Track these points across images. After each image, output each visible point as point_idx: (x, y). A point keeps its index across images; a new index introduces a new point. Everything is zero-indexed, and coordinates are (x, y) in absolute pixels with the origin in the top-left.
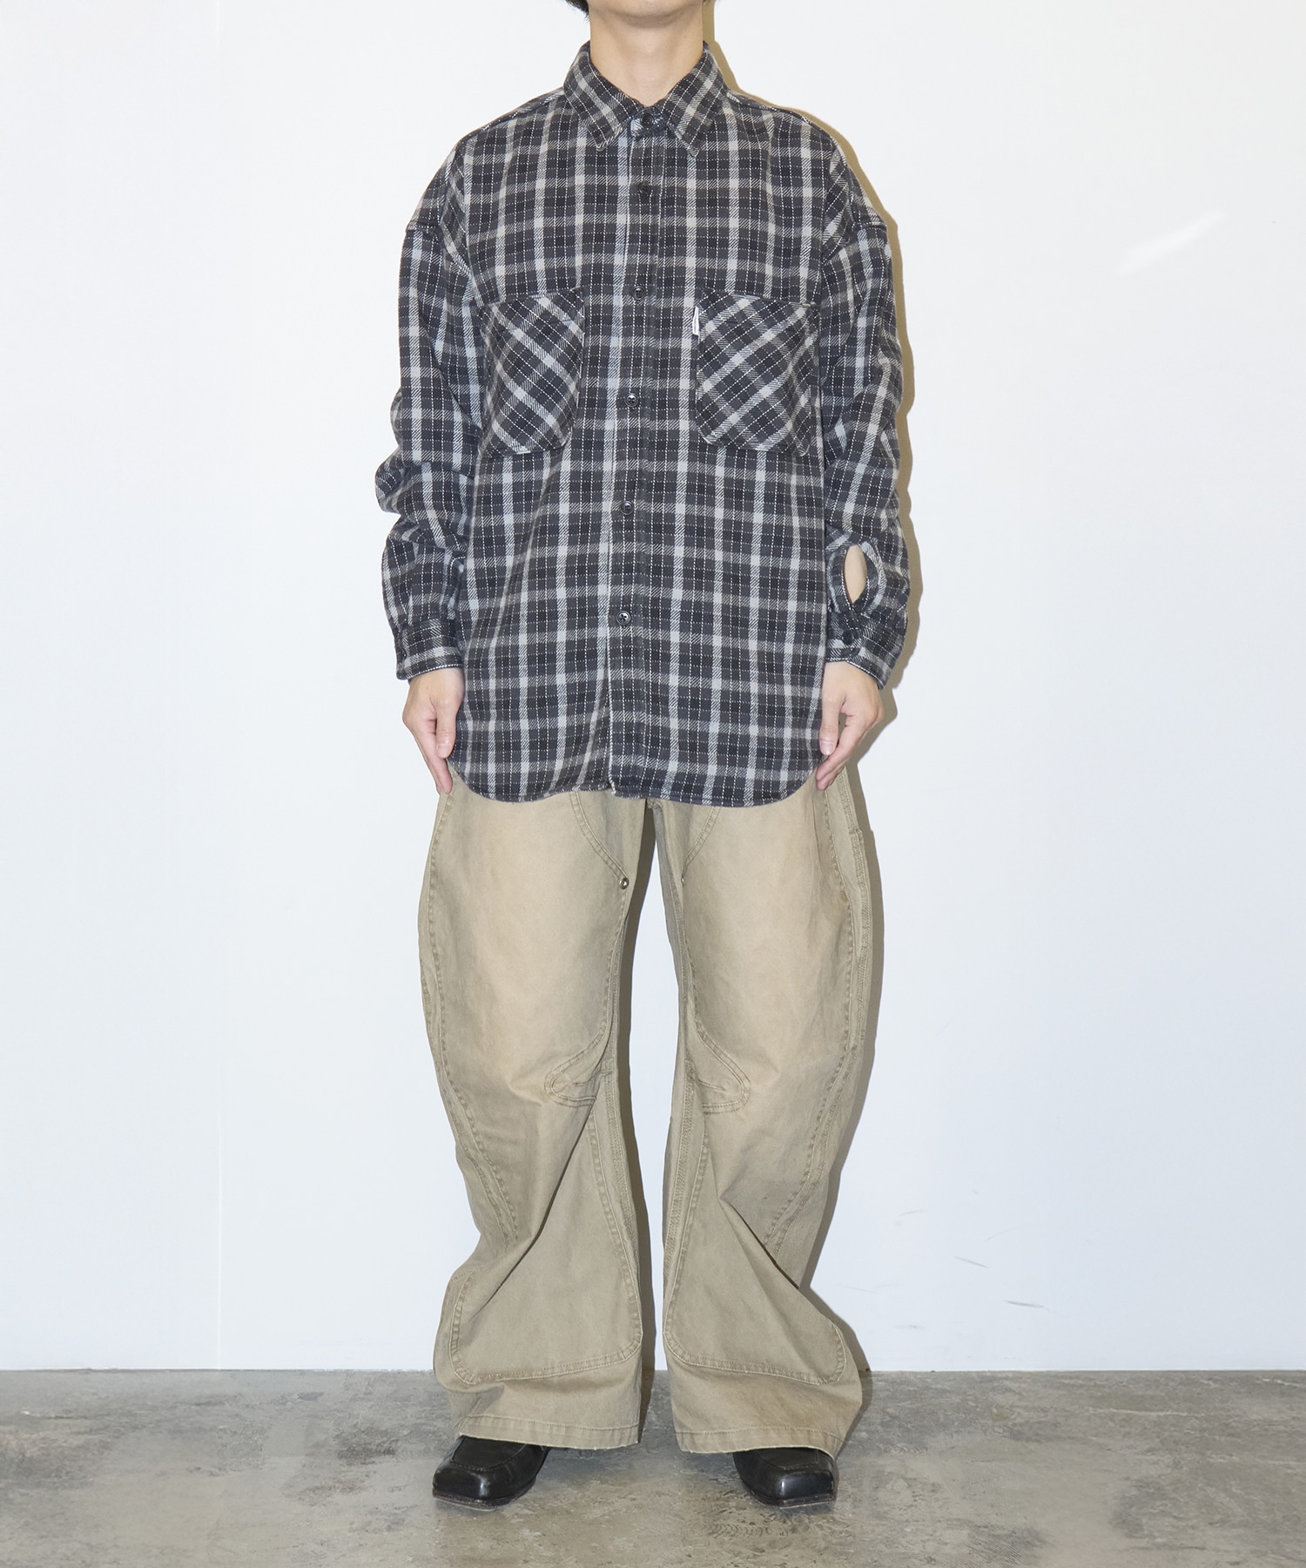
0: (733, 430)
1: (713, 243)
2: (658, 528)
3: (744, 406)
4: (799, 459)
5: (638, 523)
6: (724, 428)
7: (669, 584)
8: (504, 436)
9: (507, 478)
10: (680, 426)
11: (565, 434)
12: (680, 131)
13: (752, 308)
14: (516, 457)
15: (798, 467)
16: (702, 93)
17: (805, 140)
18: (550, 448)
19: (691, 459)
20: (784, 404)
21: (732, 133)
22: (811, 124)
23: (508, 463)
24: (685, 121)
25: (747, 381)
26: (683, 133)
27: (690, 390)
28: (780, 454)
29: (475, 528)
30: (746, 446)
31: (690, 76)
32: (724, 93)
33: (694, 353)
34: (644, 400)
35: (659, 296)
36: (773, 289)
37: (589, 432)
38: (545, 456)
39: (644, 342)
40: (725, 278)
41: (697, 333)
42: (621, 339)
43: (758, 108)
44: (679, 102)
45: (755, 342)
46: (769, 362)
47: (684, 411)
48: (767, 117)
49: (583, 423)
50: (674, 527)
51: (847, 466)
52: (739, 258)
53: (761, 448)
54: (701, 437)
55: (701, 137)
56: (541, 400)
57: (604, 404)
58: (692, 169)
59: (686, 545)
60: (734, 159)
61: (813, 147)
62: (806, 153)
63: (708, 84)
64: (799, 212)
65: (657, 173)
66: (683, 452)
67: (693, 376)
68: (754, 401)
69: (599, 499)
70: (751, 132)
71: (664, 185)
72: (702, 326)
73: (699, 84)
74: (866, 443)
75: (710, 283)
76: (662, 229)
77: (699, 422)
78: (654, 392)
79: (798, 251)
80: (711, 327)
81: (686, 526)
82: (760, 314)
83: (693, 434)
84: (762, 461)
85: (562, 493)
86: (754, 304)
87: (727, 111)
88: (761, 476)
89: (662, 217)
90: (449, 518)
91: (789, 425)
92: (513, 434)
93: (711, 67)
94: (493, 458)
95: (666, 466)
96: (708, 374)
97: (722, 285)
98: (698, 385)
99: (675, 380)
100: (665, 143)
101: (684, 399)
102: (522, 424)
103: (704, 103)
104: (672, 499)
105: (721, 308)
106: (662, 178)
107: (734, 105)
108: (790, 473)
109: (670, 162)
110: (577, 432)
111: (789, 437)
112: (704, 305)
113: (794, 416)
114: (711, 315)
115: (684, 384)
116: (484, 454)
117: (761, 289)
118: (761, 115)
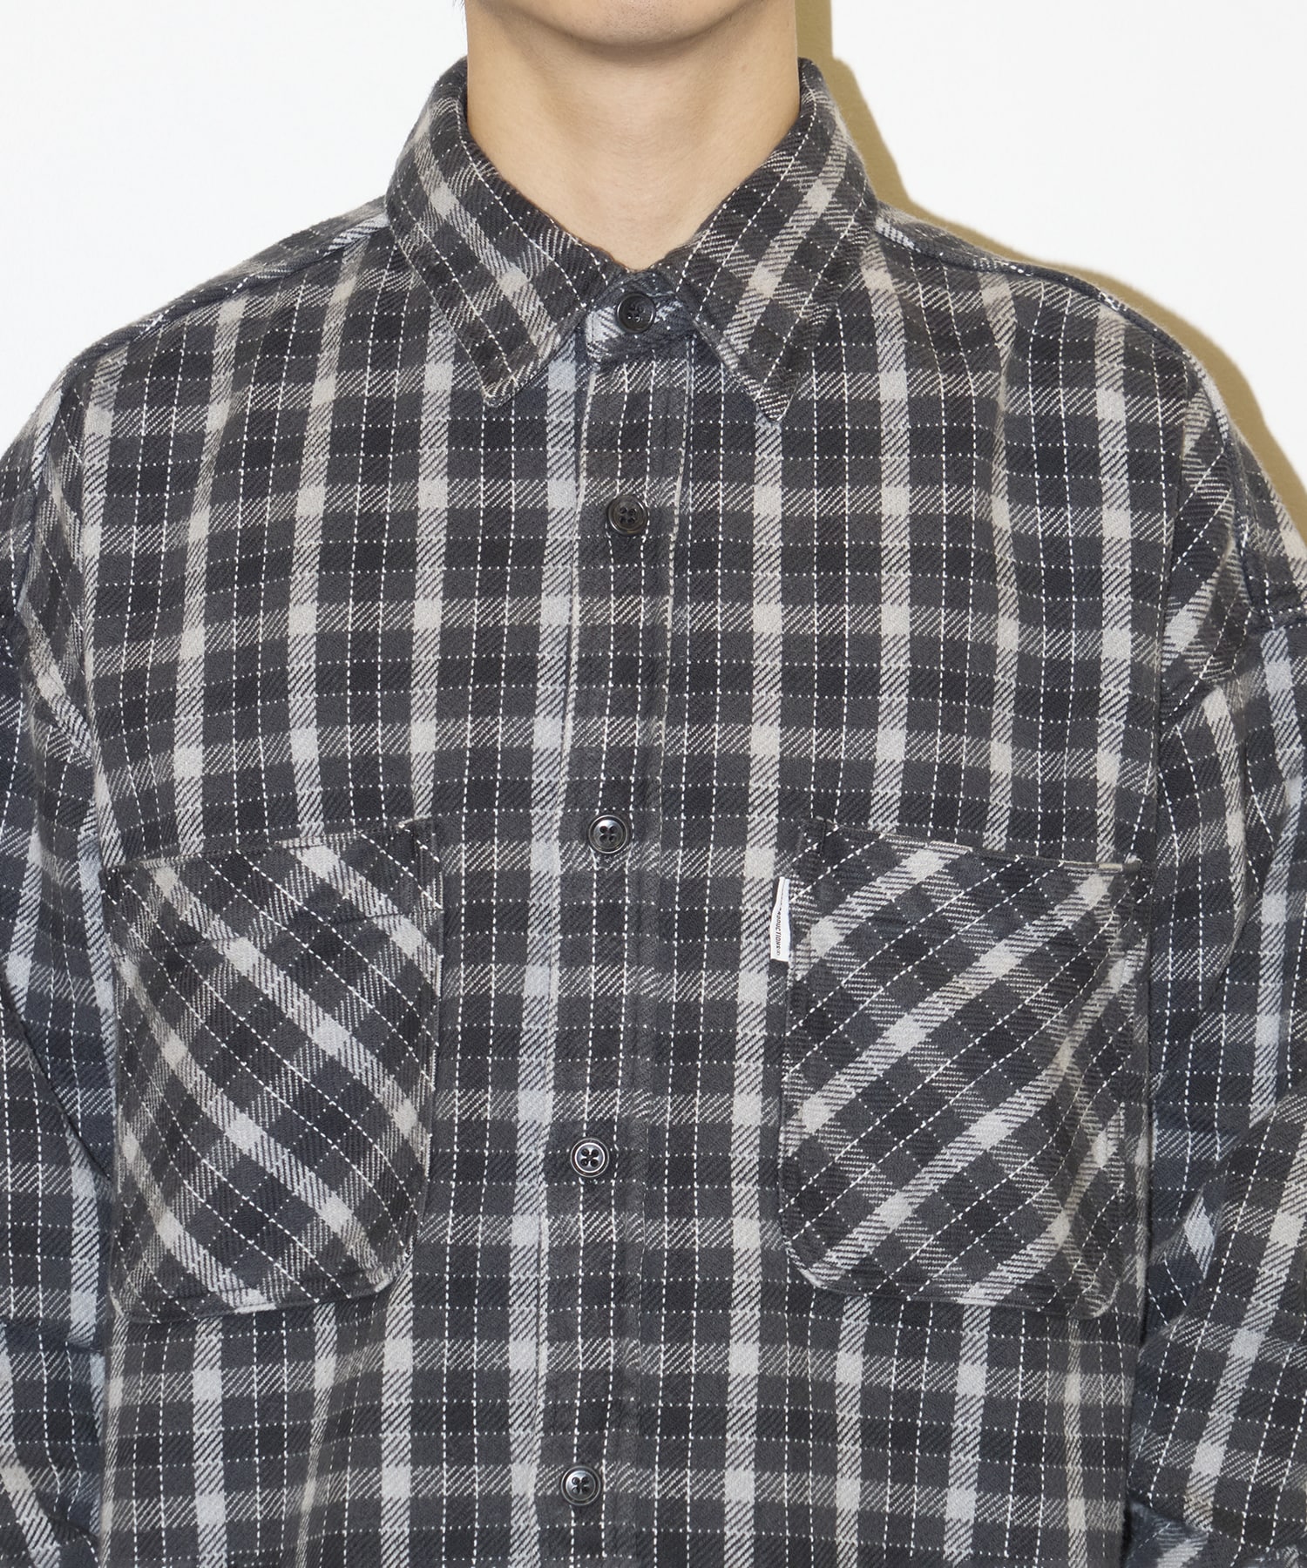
0: (892, 1247)
1: (832, 682)
2: (672, 1547)
3: (924, 1174)
4: (1088, 1328)
5: (613, 1531)
6: (863, 1239)
8: (196, 1259)
9: (207, 1385)
10: (735, 1237)
11: (387, 1259)
12: (733, 342)
13: (948, 880)
14: (234, 1322)
15: (1084, 1349)
16: (799, 226)
17: (1109, 365)
18: (334, 1296)
19: (769, 1335)
20: (1045, 1166)
21: (890, 345)
22: (1126, 315)
23: (209, 1340)
24: (749, 312)
25: (933, 1098)
26: (742, 347)
27: (764, 1128)
28: (1030, 1314)
30: (929, 1293)
31: (763, 178)
32: (865, 220)
33: (774, 1017)
34: (626, 1158)
35: (671, 844)
36: (1014, 814)
37: (465, 1254)
38: (318, 1318)
39: (625, 982)
40: (869, 787)
41: (784, 955)
42: (556, 974)
43: (969, 266)
44: (730, 254)
45: (959, 981)
46: (999, 1043)
47: (744, 1192)
48: (995, 293)
50: (720, 1541)
52: (910, 727)
53: (976, 1296)
54: (793, 1267)
55: (795, 361)
56: (306, 1153)
58: (769, 458)
60: (896, 426)
61: (1133, 385)
62: (1110, 406)
63: (818, 199)
64: (1092, 583)
65: (665, 471)
66: (745, 1314)
67: (771, 1087)
68: (955, 1158)
69: (498, 1455)
70: (945, 342)
71: (684, 505)
72: (797, 933)
73: (792, 198)
75: (825, 805)
76: (679, 641)
77: (789, 1225)
78: (656, 1132)
79: (1088, 700)
80: (826, 936)
81: (757, 1539)
82: (975, 895)
83: (771, 1260)
84: (976, 1336)
85: (388, 1436)
86: (955, 867)
87: (877, 277)
88: (972, 1379)
89: (679, 605)
91: (1060, 1229)
92: (224, 1252)
93: (825, 143)
94: (164, 1326)
95: (696, 1357)
96: (817, 1078)
97: (860, 807)
98: (788, 1111)
99: (717, 1100)
100: (688, 378)
101: (744, 1154)
102: (250, 1222)
103: (805, 255)
104: (714, 1458)
105: (856, 878)
106: (678, 484)
107: (894, 255)
108: (1062, 1368)
109: (705, 438)
110: (427, 1255)
111: (1059, 1262)
112: (806, 872)
113: (1074, 1199)
114: (827, 902)
115: (747, 1109)
117: (977, 819)
118: (974, 287)
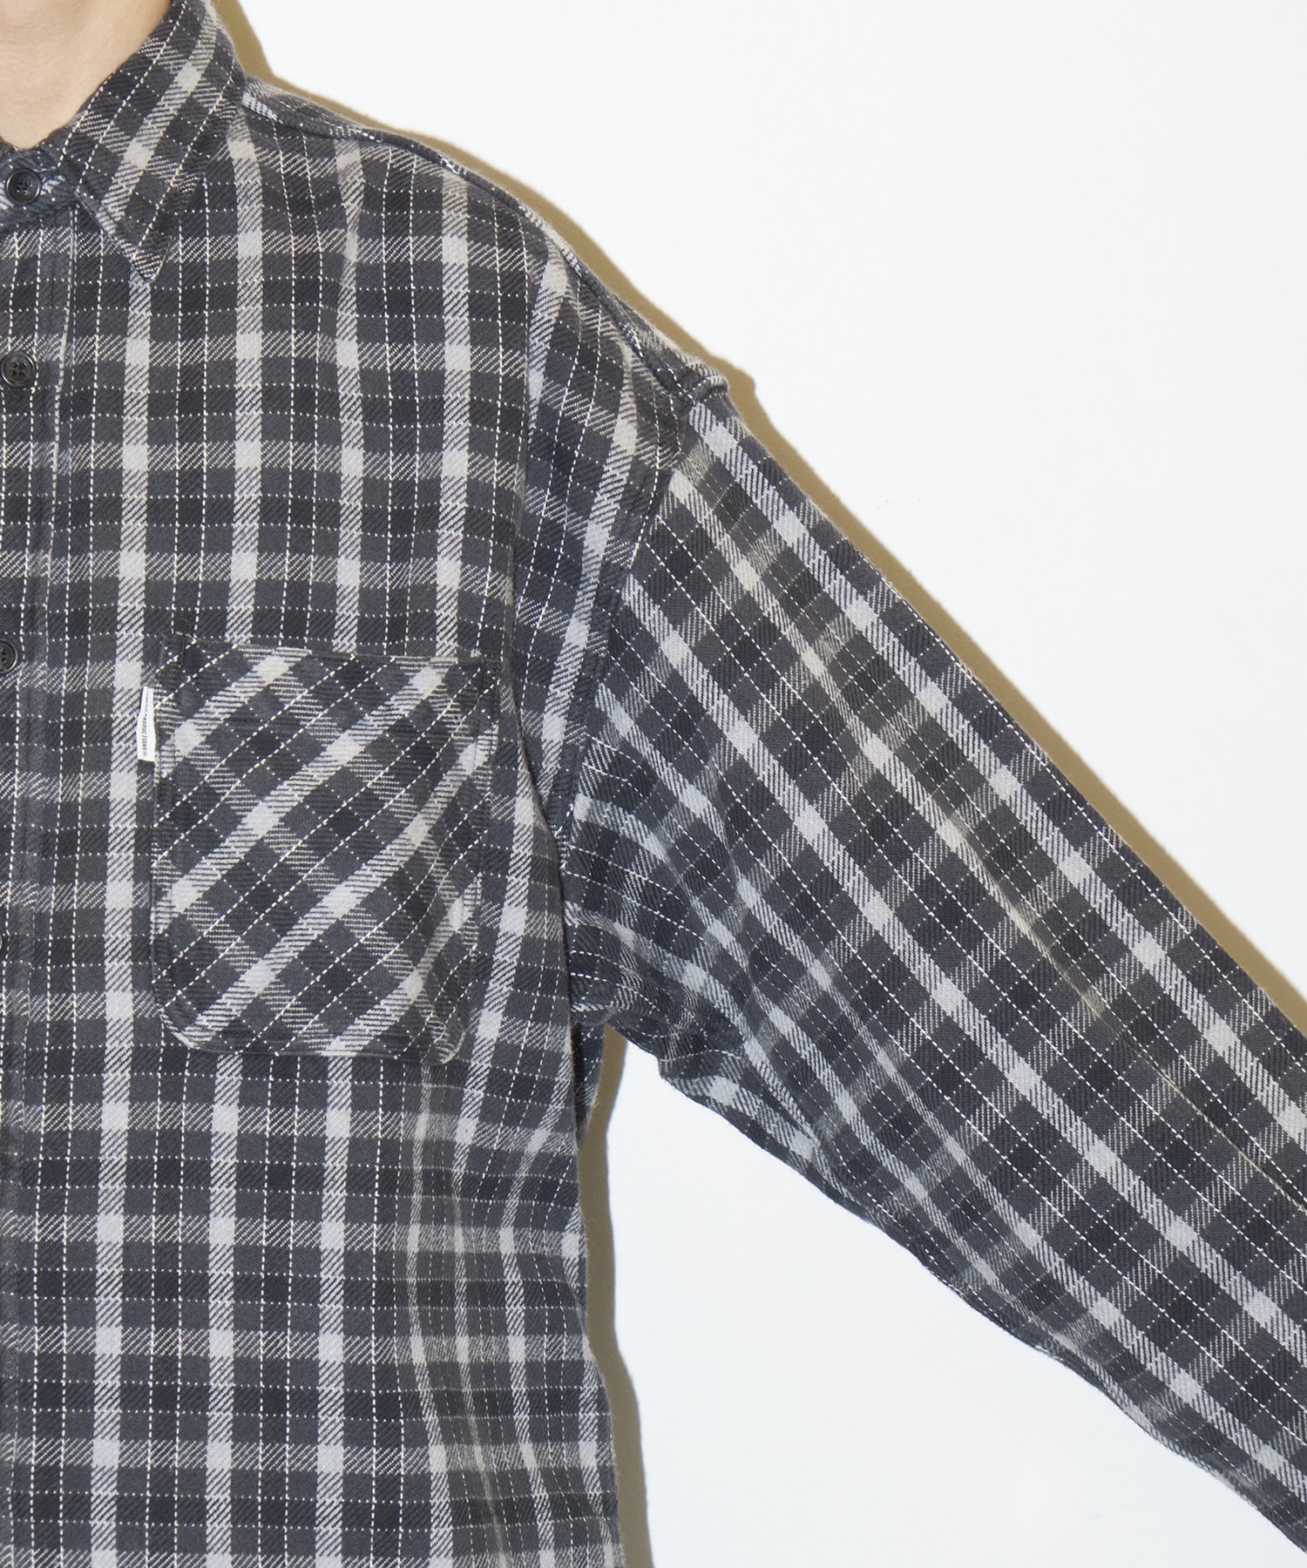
0: (258, 1009)
1: (191, 512)
2: (50, 1284)
3: (284, 943)
4: (437, 1073)
6: (231, 1003)
7: (84, 1429)
10: (109, 1009)
12: (110, 212)
13: (293, 681)
15: (434, 1092)
16: (170, 104)
17: (455, 216)
19: (142, 1093)
20: (396, 928)
21: (250, 211)
22: (468, 177)
24: (124, 183)
25: (287, 875)
26: (119, 214)
27: (135, 910)
28: (389, 1063)
30: (295, 1048)
31: (138, 62)
32: (233, 96)
33: (143, 811)
34: (16, 942)
35: (55, 662)
36: (362, 622)
39: (17, 786)
40: (225, 603)
41: (150, 755)
43: (325, 136)
44: (106, 133)
45: (308, 770)
46: (344, 823)
47: (117, 968)
48: (348, 159)
50: (93, 1277)
52: (261, 549)
53: (338, 1049)
54: (167, 1031)
55: (166, 225)
58: (140, 313)
59: (127, 1323)
60: (251, 280)
61: (476, 234)
62: (455, 251)
63: (189, 78)
64: (435, 411)
65: (50, 328)
67: (142, 872)
68: (311, 927)
70: (301, 206)
71: (68, 358)
72: (162, 736)
73: (163, 79)
75: (185, 622)
76: (62, 480)
77: (162, 994)
78: (41, 917)
79: (431, 516)
80: (189, 737)
81: (126, 1275)
82: (317, 693)
83: (143, 1027)
84: (341, 1085)
86: (297, 670)
87: (241, 149)
88: (339, 1124)
89: (63, 447)
91: (412, 986)
93: (195, 28)
95: (72, 1116)
96: (185, 863)
97: (217, 622)
98: (158, 893)
99: (92, 888)
100: (72, 243)
101: (117, 934)
103: (176, 130)
104: (87, 1205)
105: (212, 685)
106: (63, 340)
107: (258, 126)
108: (415, 1109)
109: (85, 297)
111: (413, 1015)
112: (168, 681)
113: (427, 960)
114: (188, 707)
115: (119, 895)
117: (326, 625)
118: (331, 154)
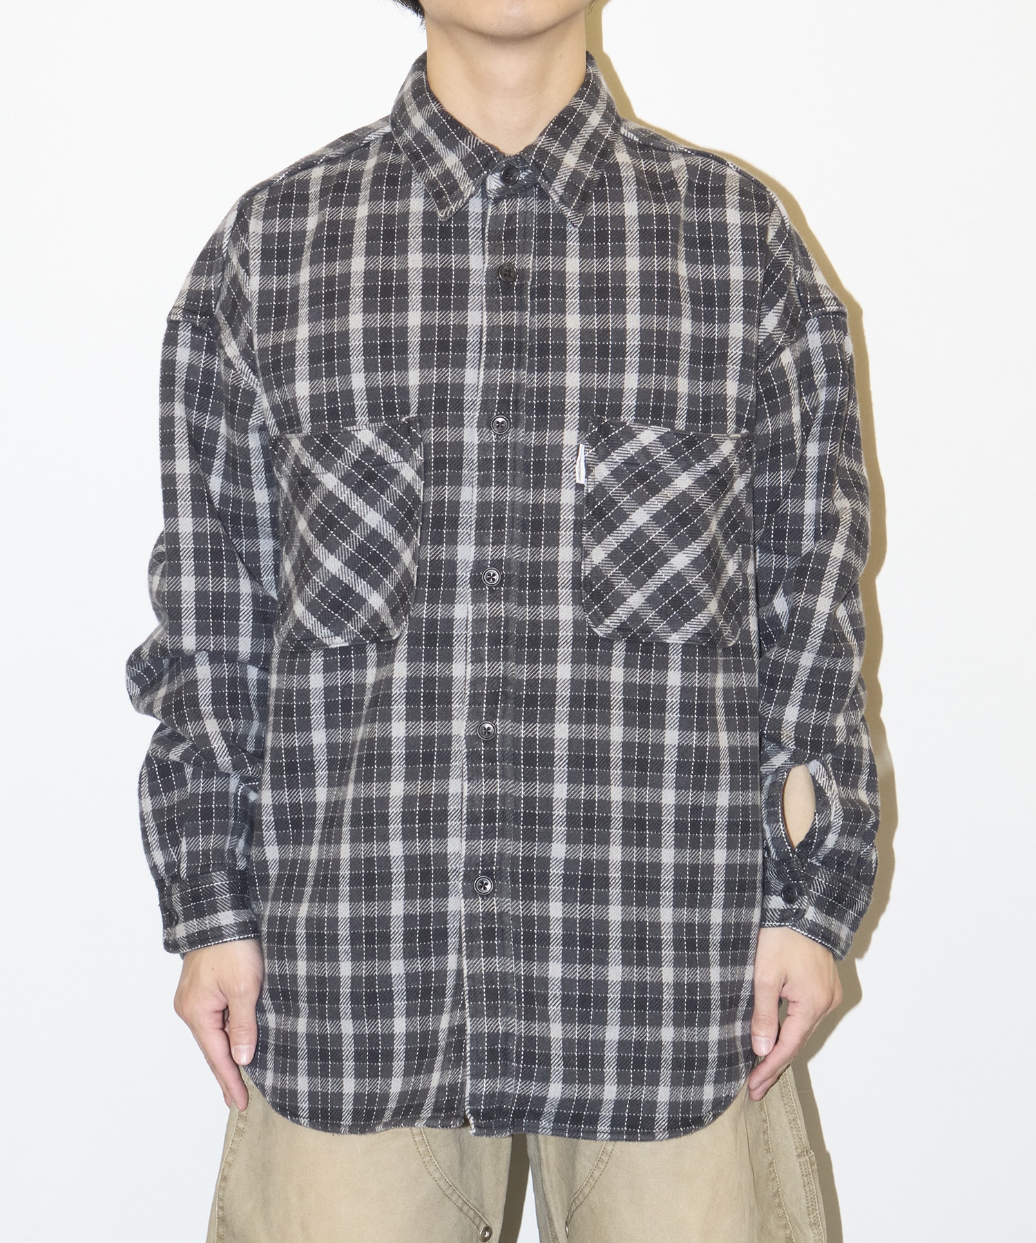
0: (635, 617)
1: (603, 351)
2: (530, 760)
3: (650, 582)
4: (726, 651)
5: (503, 752)
6: (622, 613)
7: (547, 838)
8: (311, 623)
9: (317, 681)
10: (560, 614)
11: (398, 624)
12: (556, 189)
13: (659, 444)
14: (329, 652)
15: (725, 661)
16: (586, 134)
17: (732, 197)
18: (375, 640)
19: (576, 660)
20: (706, 577)
21: (629, 189)
22: (741, 173)
23: (317, 660)
24: (563, 175)
25: (653, 546)
26: (560, 192)
27: (574, 563)
28: (700, 646)
29: (273, 748)
30: (652, 638)
31: (569, 110)
32: (616, 129)
33: (578, 510)
34: (509, 577)
35: (529, 429)
36: (689, 414)
37: (432, 623)
38: (368, 649)
39: (508, 494)
40: (621, 401)
41: (582, 481)
42: (476, 491)
43: (664, 150)
44: (554, 148)
45: (665, 491)
46: (683, 520)
47: (565, 593)
48: (677, 162)
49: (424, 610)
50: (553, 756)
51: (787, 656)
52: (640, 372)
53: (675, 639)
54: (589, 627)
55: (584, 199)
56: (362, 572)
57: (452, 581)
58: (573, 244)
59: (569, 781)
60: (632, 229)
61: (744, 206)
62: (733, 216)
63: (594, 120)
64: (725, 302)
65: (524, 251)
66: (565, 651)
67: (577, 543)
68: (664, 574)
69: (447, 716)
70: (655, 188)
71: (534, 267)
72: (589, 471)
73: (582, 120)
74: (814, 624)
75: (600, 410)
76: (532, 332)
77: (587, 607)
78: (523, 565)
79: (723, 358)
80: (602, 471)
81: (569, 756)
82: (671, 451)
83: (578, 625)
84: (675, 658)
85: (395, 708)
86: (662, 438)
87: (622, 155)
88: (674, 678)
89: (532, 315)
90: (236, 729)
91: (713, 606)
92: (324, 619)
93: (597, 93)
94: (296, 652)
95: (541, 670)
96: (599, 539)
97: (617, 411)
98: (586, 554)
99: (551, 550)
100: (535, 206)
101: (565, 575)
102: (336, 606)
103: (589, 146)
104: (549, 718)
105: (615, 444)
106: (531, 258)
107: (630, 145)
108: (715, 672)
109: (543, 235)
110: (415, 623)
111: (713, 622)
112: (592, 441)
113: (719, 592)
114: (602, 455)
115: (566, 554)
116: (283, 645)
117: (672, 416)
118: (669, 160)
